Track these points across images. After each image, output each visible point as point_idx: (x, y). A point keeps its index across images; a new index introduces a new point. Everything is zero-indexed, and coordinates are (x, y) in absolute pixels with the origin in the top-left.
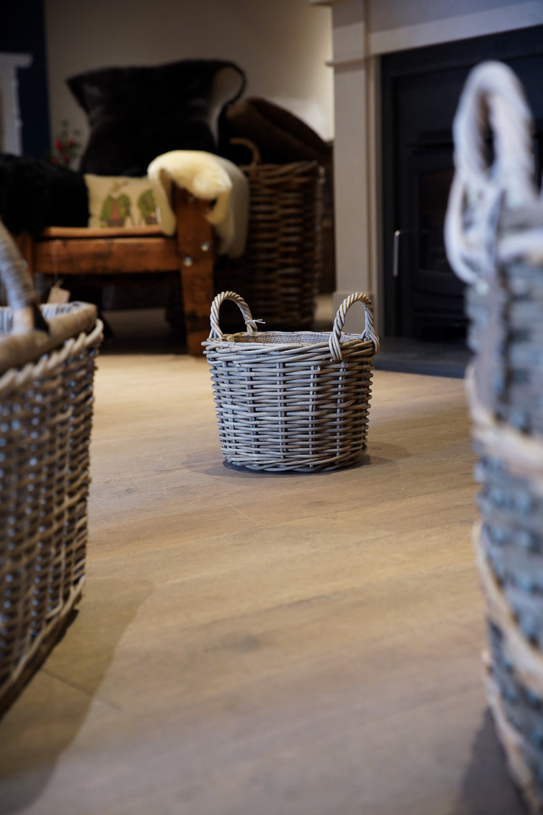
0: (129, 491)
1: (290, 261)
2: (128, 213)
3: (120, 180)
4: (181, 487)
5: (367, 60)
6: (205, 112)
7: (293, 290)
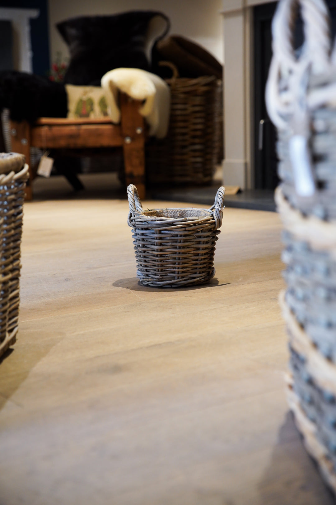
0: (66, 280)
1: (197, 141)
2: (92, 109)
3: (88, 89)
4: (100, 277)
5: (244, 10)
6: (143, 44)
7: (199, 160)
